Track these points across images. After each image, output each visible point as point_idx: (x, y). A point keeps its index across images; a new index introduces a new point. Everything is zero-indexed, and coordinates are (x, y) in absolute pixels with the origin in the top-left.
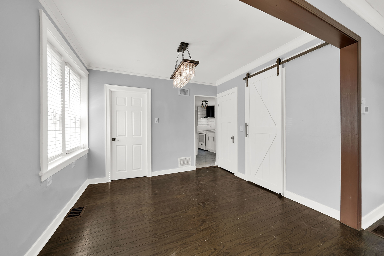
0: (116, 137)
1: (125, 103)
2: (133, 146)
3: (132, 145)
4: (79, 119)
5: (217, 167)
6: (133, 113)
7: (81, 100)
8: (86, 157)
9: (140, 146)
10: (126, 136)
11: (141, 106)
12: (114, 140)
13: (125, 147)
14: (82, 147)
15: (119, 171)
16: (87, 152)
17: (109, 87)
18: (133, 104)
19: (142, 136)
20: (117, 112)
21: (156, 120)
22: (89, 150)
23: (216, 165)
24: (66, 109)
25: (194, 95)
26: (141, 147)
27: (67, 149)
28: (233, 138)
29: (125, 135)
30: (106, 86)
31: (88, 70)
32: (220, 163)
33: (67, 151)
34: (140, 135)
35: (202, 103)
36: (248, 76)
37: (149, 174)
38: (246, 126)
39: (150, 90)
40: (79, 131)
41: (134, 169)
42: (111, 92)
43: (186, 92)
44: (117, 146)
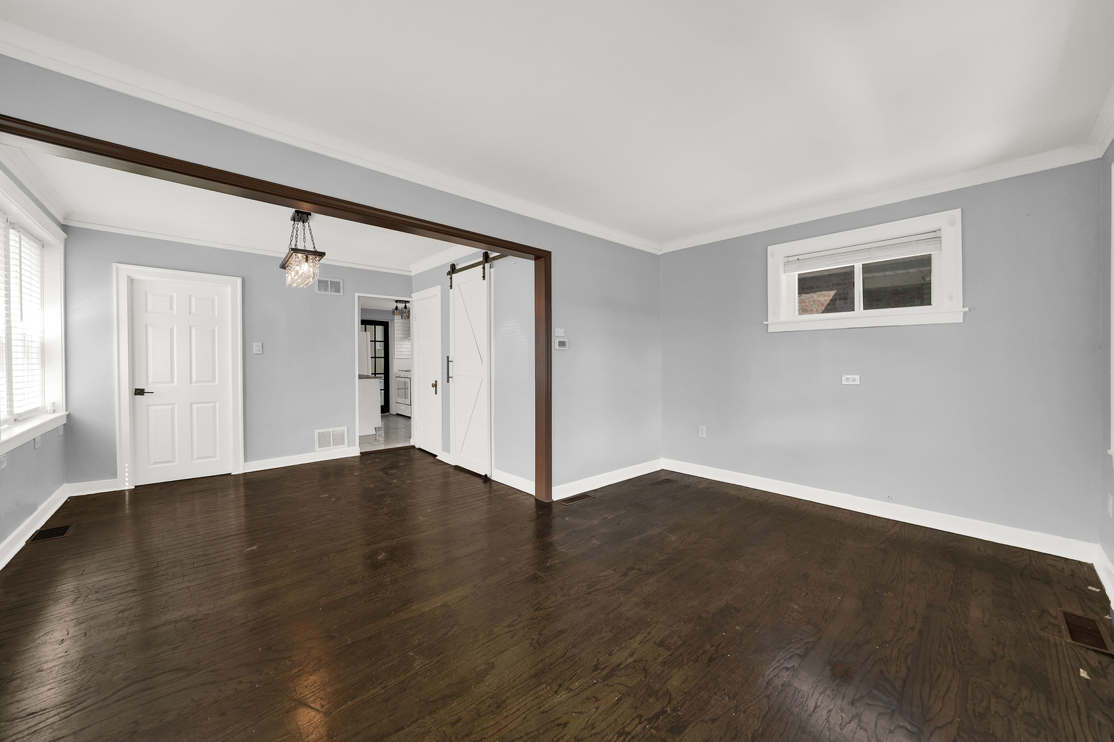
0: (147, 384)
1: (171, 308)
2: (195, 407)
3: (191, 403)
4: (38, 345)
5: (413, 447)
6: (194, 331)
7: (42, 299)
8: (61, 433)
9: (212, 405)
10: (174, 383)
11: (216, 314)
12: (140, 392)
13: (172, 410)
14: (49, 408)
15: (155, 463)
16: (64, 421)
17: (126, 270)
18: (193, 310)
19: (217, 383)
20: (150, 329)
21: (256, 347)
22: (68, 416)
23: (412, 444)
24: (13, 324)
25: (356, 294)
26: (214, 407)
27: (17, 411)
28: (435, 385)
29: (172, 380)
30: (117, 268)
31: (65, 228)
32: (420, 439)
33: (17, 414)
34: (214, 380)
35: (395, 305)
36: (453, 269)
37: (238, 467)
38: (448, 361)
39: (239, 281)
40: (39, 372)
41: (198, 458)
42: (131, 281)
43: (336, 287)
44: (150, 407)
